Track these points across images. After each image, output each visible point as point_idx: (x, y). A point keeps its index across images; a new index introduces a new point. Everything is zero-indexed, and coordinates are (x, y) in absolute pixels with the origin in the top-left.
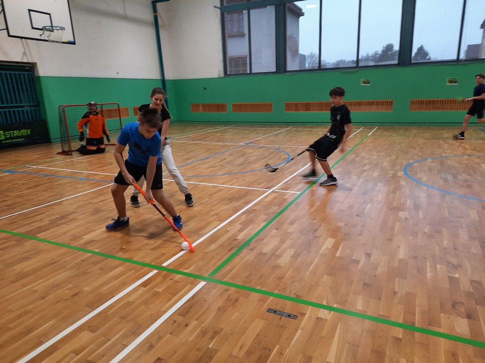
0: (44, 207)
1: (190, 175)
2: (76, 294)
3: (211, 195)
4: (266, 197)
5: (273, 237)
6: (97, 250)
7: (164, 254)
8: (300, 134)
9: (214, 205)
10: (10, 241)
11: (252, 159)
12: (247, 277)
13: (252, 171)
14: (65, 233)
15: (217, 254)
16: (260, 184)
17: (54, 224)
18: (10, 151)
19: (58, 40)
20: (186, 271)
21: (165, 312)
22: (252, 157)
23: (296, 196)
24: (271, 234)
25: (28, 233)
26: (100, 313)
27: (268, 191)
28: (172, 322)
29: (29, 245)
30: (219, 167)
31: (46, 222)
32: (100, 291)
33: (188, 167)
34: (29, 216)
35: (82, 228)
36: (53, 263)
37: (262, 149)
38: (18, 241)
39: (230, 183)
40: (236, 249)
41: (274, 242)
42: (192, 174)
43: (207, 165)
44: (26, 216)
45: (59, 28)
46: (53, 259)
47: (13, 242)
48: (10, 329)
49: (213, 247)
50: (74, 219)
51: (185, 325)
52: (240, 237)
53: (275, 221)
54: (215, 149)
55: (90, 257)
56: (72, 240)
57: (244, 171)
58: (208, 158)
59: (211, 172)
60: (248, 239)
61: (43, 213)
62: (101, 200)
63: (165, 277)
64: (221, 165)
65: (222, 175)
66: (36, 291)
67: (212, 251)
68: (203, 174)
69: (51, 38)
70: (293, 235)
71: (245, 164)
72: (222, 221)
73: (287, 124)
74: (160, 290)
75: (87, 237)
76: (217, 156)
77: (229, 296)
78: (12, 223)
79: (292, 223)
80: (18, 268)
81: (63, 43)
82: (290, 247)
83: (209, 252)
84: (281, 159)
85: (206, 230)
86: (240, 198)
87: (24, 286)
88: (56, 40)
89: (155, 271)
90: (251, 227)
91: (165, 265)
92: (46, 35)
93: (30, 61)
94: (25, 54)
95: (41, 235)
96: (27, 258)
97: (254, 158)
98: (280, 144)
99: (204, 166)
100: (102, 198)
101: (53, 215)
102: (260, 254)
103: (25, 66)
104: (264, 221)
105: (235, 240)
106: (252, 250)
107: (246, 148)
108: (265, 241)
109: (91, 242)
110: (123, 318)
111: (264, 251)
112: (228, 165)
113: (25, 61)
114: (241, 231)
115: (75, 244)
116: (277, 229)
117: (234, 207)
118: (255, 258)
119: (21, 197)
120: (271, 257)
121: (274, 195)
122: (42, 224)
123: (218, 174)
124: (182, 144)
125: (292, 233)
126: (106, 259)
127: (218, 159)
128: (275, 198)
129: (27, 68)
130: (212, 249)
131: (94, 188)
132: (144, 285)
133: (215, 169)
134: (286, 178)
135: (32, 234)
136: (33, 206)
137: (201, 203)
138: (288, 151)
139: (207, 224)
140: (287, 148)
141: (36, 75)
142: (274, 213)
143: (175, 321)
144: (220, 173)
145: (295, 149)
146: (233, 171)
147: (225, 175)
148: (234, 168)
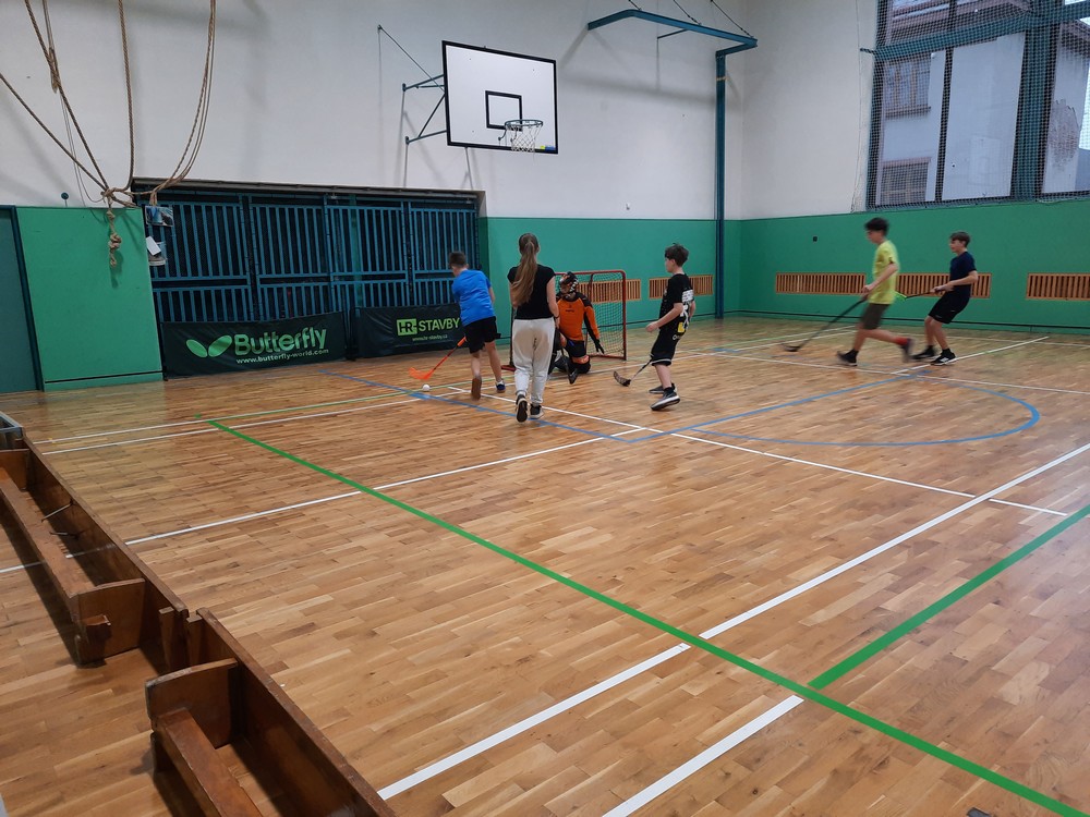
0: (476, 470)
1: (767, 437)
2: (526, 660)
3: (816, 489)
4: (966, 514)
5: (986, 620)
6: (566, 575)
7: (703, 611)
8: (1067, 357)
9: (823, 516)
10: (417, 528)
11: (927, 412)
12: (911, 710)
13: (927, 441)
14: (508, 529)
15: (832, 637)
16: (948, 478)
17: (489, 507)
18: (422, 357)
19: (529, 147)
20: (753, 661)
21: (706, 746)
22: (927, 407)
23: (1057, 522)
24: (981, 611)
25: (446, 517)
26: (570, 711)
27: (971, 499)
28: (721, 774)
29: (447, 541)
31: (476, 501)
32: (571, 664)
33: (763, 417)
34: (449, 485)
35: (540, 524)
36: (487, 586)
37: (955, 390)
38: (430, 530)
39: (867, 467)
40: (881, 633)
41: (991, 637)
42: (773, 436)
43: (808, 418)
44: (443, 485)
45: (533, 123)
46: (486, 578)
47: (421, 532)
48: (411, 701)
49: (821, 616)
50: (527, 503)
51: (752, 789)
52: (893, 604)
53: (991, 582)
54: (829, 381)
55: (552, 587)
56: (522, 544)
57: (902, 441)
58: (810, 401)
59: (818, 434)
60: (914, 614)
61: (472, 483)
62: (577, 469)
63: (706, 665)
64: (842, 421)
65: (845, 445)
66: (455, 636)
67: (819, 625)
68: (797, 437)
69: (517, 144)
70: (1047, 626)
71: (907, 423)
72: (844, 558)
73: (1030, 329)
74: (695, 692)
75: (549, 544)
76: (832, 398)
77: (862, 749)
78: (421, 494)
79: (1044, 595)
80: (429, 583)
81: (537, 151)
82: (1039, 657)
83: (810, 629)
84: (1013, 419)
85: (805, 571)
86: (894, 506)
87: (437, 620)
88: (525, 146)
89: (685, 647)
90: (922, 584)
91: (706, 635)
92: (508, 138)
93: (475, 189)
94: (468, 175)
95: (467, 526)
96: (444, 568)
97: (931, 410)
98: (1009, 381)
99: (800, 419)
100: (578, 466)
101: (489, 488)
102: (949, 658)
103: (465, 199)
104: (963, 574)
105: (878, 609)
106: (925, 643)
107: (909, 384)
108: (962, 628)
109: (556, 554)
110: (616, 735)
111: (959, 654)
112: (861, 423)
113: (468, 188)
114: (894, 589)
115: (527, 554)
116: (996, 603)
117: (876, 528)
118: (934, 667)
119: (437, 446)
120: (979, 673)
121: (990, 512)
122: (470, 504)
123: (834, 442)
124: (749, 363)
125: (1045, 621)
126: (583, 598)
127: (837, 406)
128: (991, 521)
129: (468, 202)
130: (819, 621)
131: (565, 443)
132: (661, 670)
133: (827, 428)
134: (1026, 470)
135: (451, 522)
136: (456, 466)
137: (793, 507)
138: (1031, 400)
139: (807, 558)
140: (1027, 392)
141: (482, 215)
142: (989, 559)
143: (728, 775)
144: (840, 440)
145: (1054, 396)
146: (875, 439)
147: (852, 444)
148: (878, 431)
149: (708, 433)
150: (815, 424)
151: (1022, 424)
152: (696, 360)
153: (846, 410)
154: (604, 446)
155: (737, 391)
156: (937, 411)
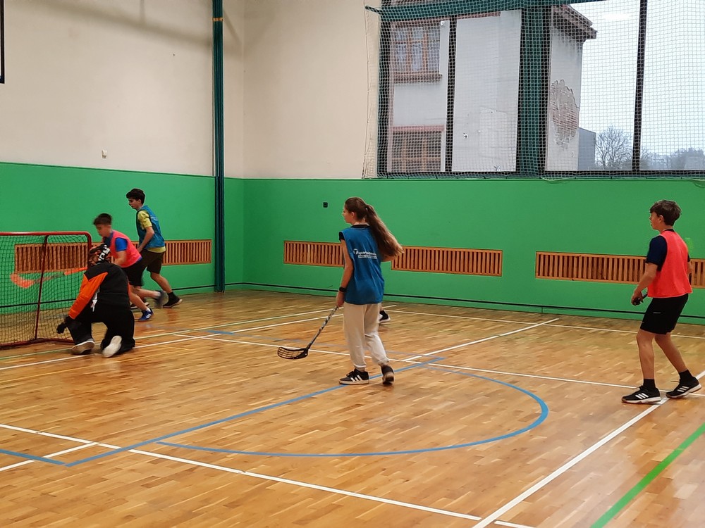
1: (252, 449)
8: (575, 342)
11: (436, 409)
22: (437, 403)
30: (339, 429)
33: (251, 421)
37: (466, 381)
43: (305, 420)
58: (309, 398)
59: (314, 443)
64: (345, 423)
65: (344, 456)
71: (414, 424)
73: (542, 311)
97: (441, 406)
98: (520, 370)
99: (295, 423)
112: (363, 425)
123: (331, 453)
124: (246, 349)
127: (339, 404)
140: (537, 383)
144: (339, 449)
145: (562, 387)
146: (378, 446)
147: (352, 455)
148: (382, 436)
149: (179, 446)
150: (312, 429)
151: (531, 422)
152: (181, 345)
153: (348, 408)
154: (31, 473)
155: (225, 386)
156: (447, 407)
